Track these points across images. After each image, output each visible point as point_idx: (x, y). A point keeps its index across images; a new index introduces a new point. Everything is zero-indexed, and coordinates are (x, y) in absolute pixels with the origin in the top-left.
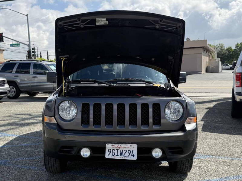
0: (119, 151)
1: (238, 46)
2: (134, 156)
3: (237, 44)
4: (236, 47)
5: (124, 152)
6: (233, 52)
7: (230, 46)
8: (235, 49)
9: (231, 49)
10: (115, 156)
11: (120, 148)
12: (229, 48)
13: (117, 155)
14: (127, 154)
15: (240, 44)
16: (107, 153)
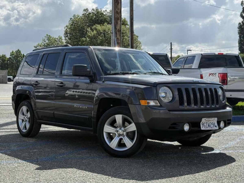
0: (207, 123)
1: (12, 55)
2: (216, 127)
3: (12, 52)
4: (11, 55)
5: (210, 124)
6: (8, 61)
7: (4, 54)
8: (10, 58)
9: (5, 58)
10: (206, 128)
11: (208, 121)
12: (2, 56)
13: (207, 127)
14: (212, 126)
15: (16, 52)
16: (201, 126)
